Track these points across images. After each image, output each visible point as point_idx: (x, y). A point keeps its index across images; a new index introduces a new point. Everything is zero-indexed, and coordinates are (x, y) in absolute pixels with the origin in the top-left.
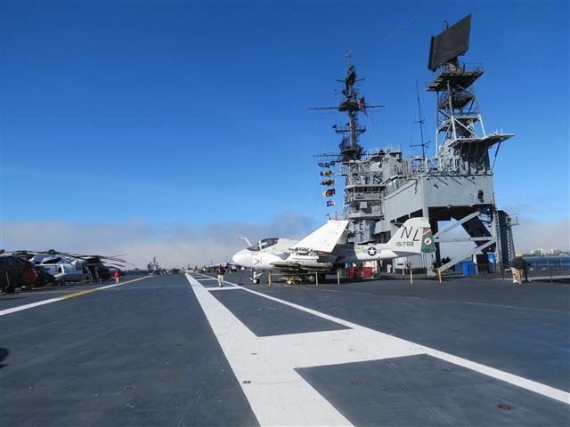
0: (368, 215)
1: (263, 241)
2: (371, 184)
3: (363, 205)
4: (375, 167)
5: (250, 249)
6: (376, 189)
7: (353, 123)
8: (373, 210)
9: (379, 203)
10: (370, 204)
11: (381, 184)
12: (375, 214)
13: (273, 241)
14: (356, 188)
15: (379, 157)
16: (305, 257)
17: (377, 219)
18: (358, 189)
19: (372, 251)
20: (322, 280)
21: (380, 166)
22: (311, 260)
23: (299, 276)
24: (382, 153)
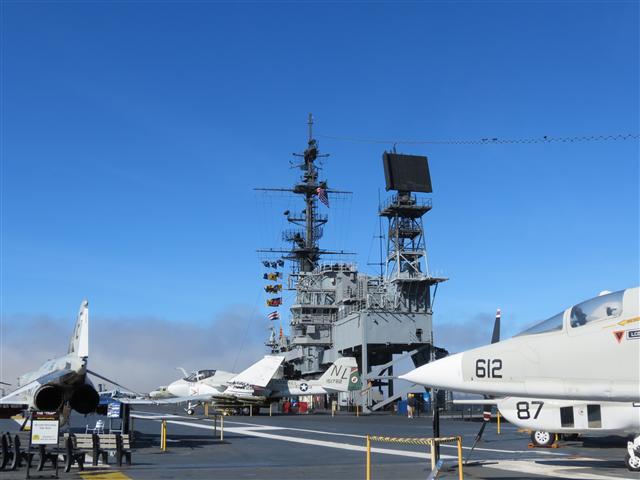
0: (316, 341)
1: (200, 372)
2: (322, 305)
3: (311, 329)
4: (328, 283)
5: (187, 380)
6: (326, 311)
7: (311, 213)
8: (322, 335)
9: (329, 328)
10: (318, 328)
11: (334, 306)
12: (323, 340)
13: (209, 373)
14: (304, 309)
15: (332, 272)
16: (242, 390)
17: (327, 347)
18: (306, 311)
19: (304, 387)
20: (256, 413)
21: (334, 283)
22: (247, 393)
23: (235, 408)
24: (336, 267)
